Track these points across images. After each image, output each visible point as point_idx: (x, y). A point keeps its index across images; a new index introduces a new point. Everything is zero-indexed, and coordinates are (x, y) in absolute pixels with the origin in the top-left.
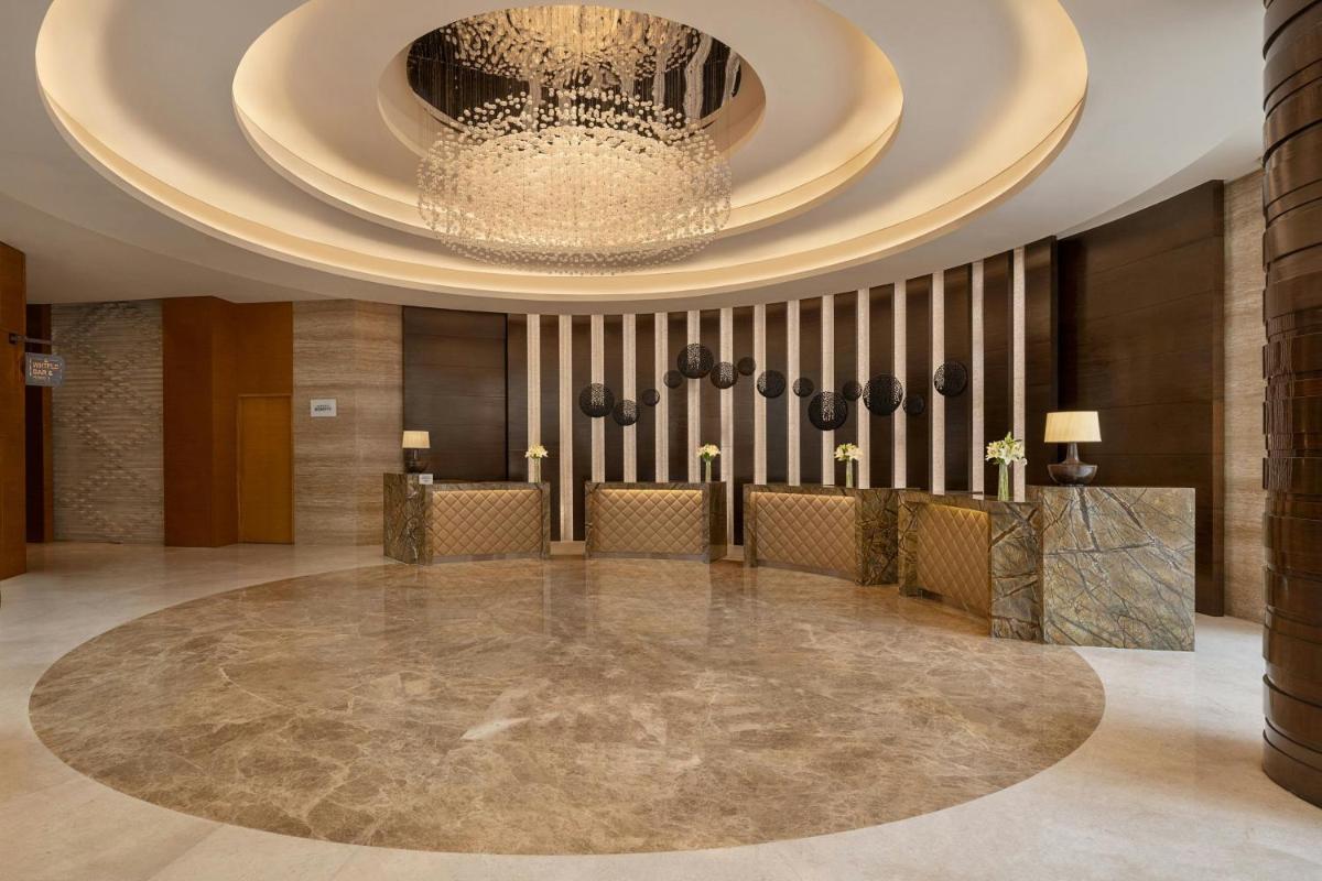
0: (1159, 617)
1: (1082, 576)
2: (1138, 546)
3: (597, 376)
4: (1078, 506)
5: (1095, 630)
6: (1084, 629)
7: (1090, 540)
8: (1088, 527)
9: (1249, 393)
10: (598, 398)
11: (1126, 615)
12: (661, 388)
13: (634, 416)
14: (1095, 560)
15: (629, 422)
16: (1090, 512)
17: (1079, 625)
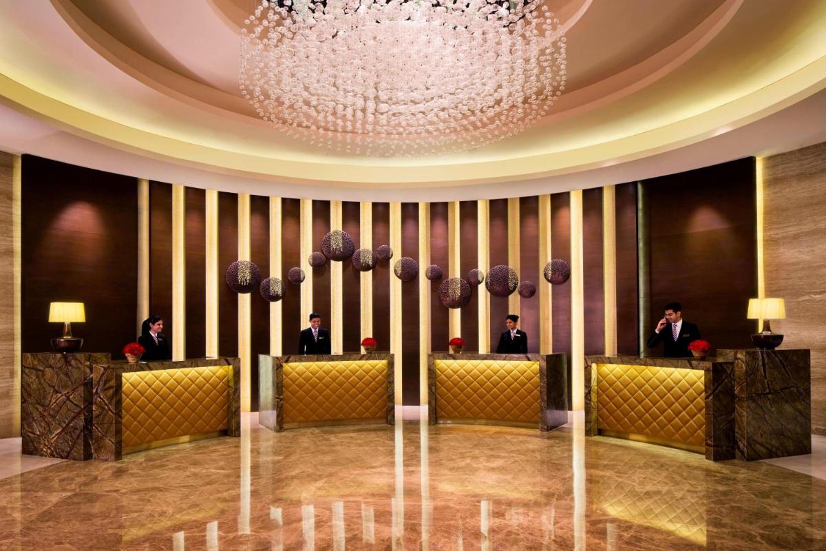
0: (797, 434)
1: (763, 411)
2: (788, 388)
3: (244, 254)
4: (761, 364)
5: (769, 447)
6: (764, 447)
7: (767, 386)
8: (766, 378)
9: (773, 289)
10: (245, 275)
11: (782, 434)
12: (307, 269)
13: (280, 292)
14: (769, 399)
15: (276, 298)
16: (767, 367)
17: (762, 445)
